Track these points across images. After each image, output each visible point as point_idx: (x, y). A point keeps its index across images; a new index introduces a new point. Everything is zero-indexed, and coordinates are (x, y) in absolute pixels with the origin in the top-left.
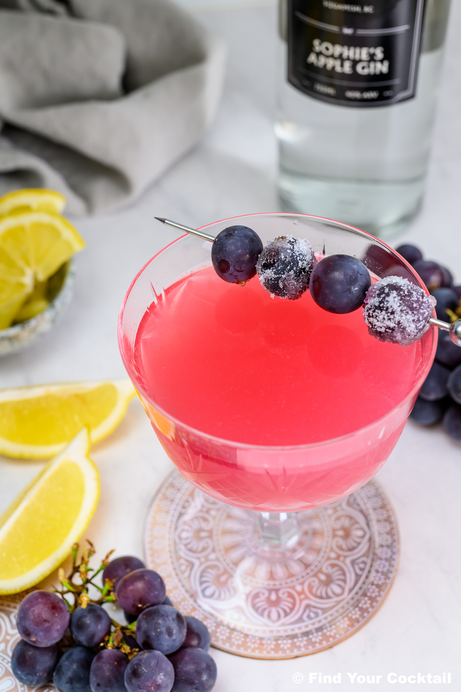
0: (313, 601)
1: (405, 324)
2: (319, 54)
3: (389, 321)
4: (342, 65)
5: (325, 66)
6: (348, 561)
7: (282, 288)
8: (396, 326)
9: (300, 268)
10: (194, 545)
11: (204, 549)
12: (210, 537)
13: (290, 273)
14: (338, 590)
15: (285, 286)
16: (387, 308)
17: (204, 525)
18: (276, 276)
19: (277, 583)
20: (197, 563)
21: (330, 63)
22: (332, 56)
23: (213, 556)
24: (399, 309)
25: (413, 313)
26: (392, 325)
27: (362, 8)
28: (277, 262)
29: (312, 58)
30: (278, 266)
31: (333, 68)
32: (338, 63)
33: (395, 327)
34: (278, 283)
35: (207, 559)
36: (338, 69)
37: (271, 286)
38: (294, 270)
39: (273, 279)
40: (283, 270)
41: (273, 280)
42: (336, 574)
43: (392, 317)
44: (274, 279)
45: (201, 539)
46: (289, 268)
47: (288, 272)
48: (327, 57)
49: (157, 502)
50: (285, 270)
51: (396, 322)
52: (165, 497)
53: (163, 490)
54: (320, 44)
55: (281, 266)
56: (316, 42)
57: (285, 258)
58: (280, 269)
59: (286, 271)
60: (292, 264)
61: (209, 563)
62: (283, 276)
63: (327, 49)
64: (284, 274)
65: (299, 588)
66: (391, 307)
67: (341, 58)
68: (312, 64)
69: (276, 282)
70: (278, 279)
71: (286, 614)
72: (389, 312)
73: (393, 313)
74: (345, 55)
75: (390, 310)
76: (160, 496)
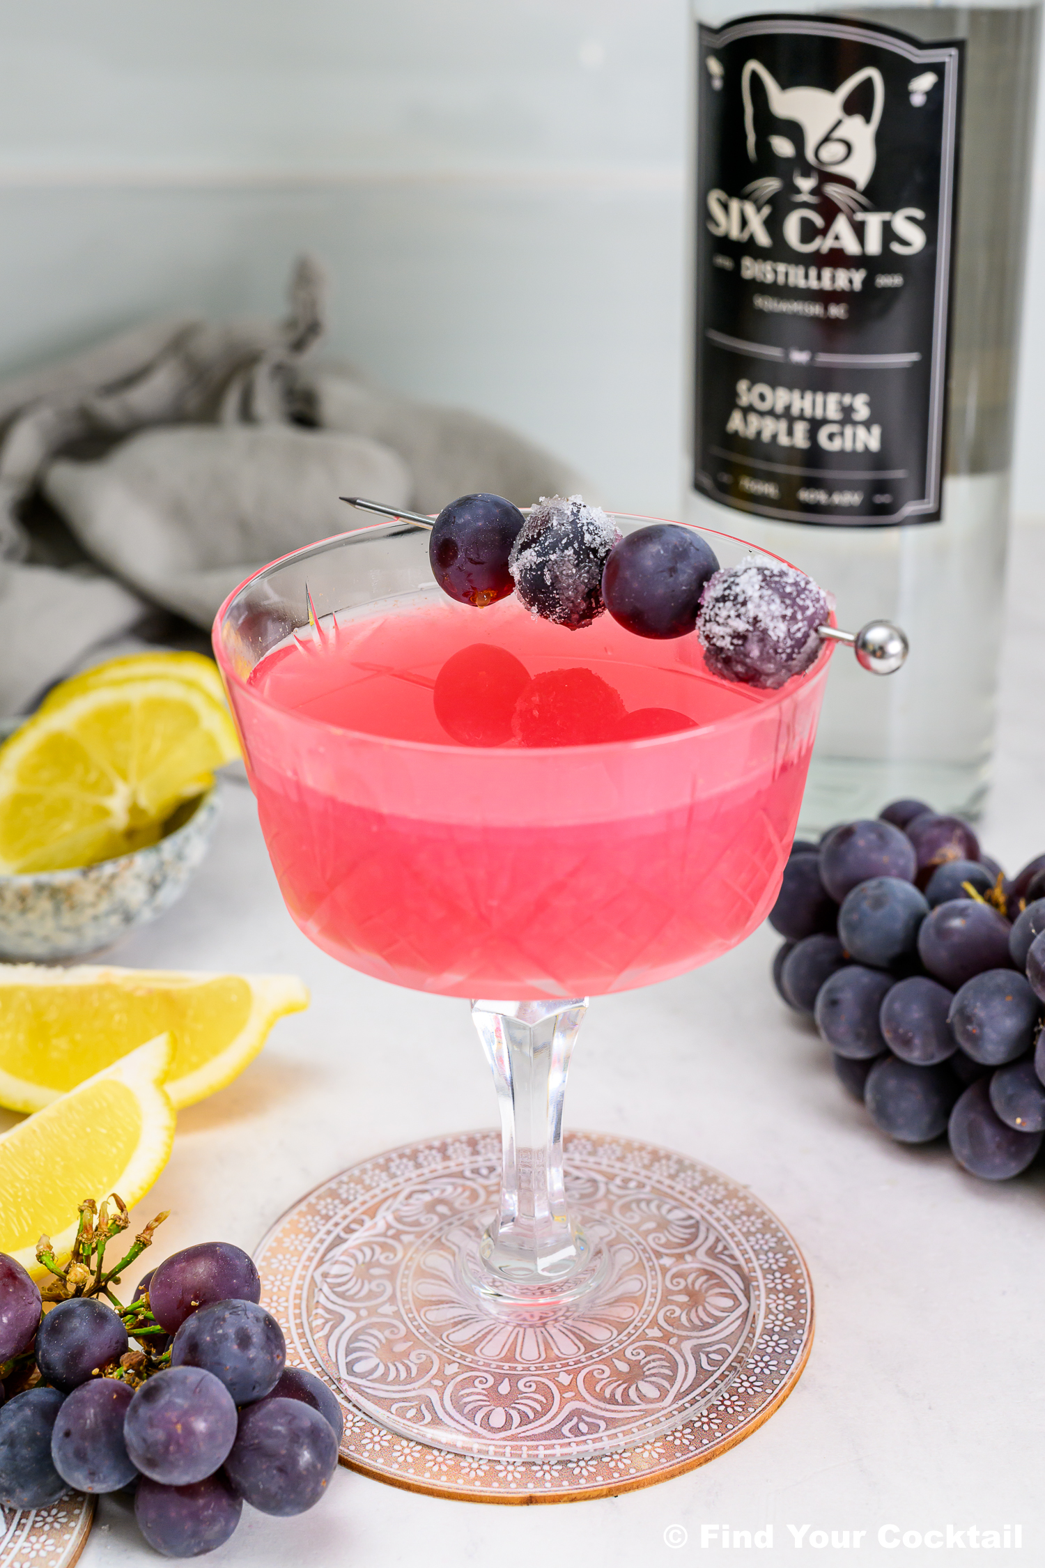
0: (590, 1405)
1: (766, 622)
2: (748, 410)
3: (738, 619)
4: (790, 432)
5: (759, 433)
6: (687, 1346)
7: (549, 584)
8: (751, 628)
9: (586, 547)
10: (353, 1287)
11: (371, 1295)
12: (392, 1276)
13: (566, 552)
14: (652, 1392)
15: (555, 579)
16: (736, 597)
17: (381, 1256)
18: (540, 560)
19: (520, 1367)
20: (350, 1316)
21: (769, 428)
22: (771, 413)
23: (388, 1309)
24: (756, 594)
25: (783, 602)
26: (741, 626)
27: (826, 309)
28: (544, 533)
29: (736, 422)
30: (546, 540)
31: (774, 437)
32: (783, 426)
33: (747, 631)
34: (543, 574)
35: (372, 1311)
36: (784, 440)
37: (531, 584)
38: (574, 548)
39: (534, 567)
40: (553, 547)
41: (534, 570)
42: (655, 1365)
43: (742, 610)
44: (537, 565)
45: (371, 1278)
46: (564, 541)
47: (563, 551)
48: (762, 414)
49: (294, 1215)
50: (558, 546)
51: (751, 620)
52: (313, 1211)
53: (312, 1199)
54: (749, 390)
55: (551, 540)
56: (742, 386)
57: (559, 526)
58: (548, 546)
59: (559, 549)
60: (571, 536)
61: (375, 1319)
62: (553, 557)
63: (762, 397)
64: (555, 552)
65: (565, 1379)
66: (744, 592)
67: (788, 416)
68: (736, 433)
69: (539, 573)
70: (541, 566)
71: (525, 1420)
72: (738, 603)
73: (744, 604)
74: (795, 411)
75: (741, 599)
76: (303, 1207)
